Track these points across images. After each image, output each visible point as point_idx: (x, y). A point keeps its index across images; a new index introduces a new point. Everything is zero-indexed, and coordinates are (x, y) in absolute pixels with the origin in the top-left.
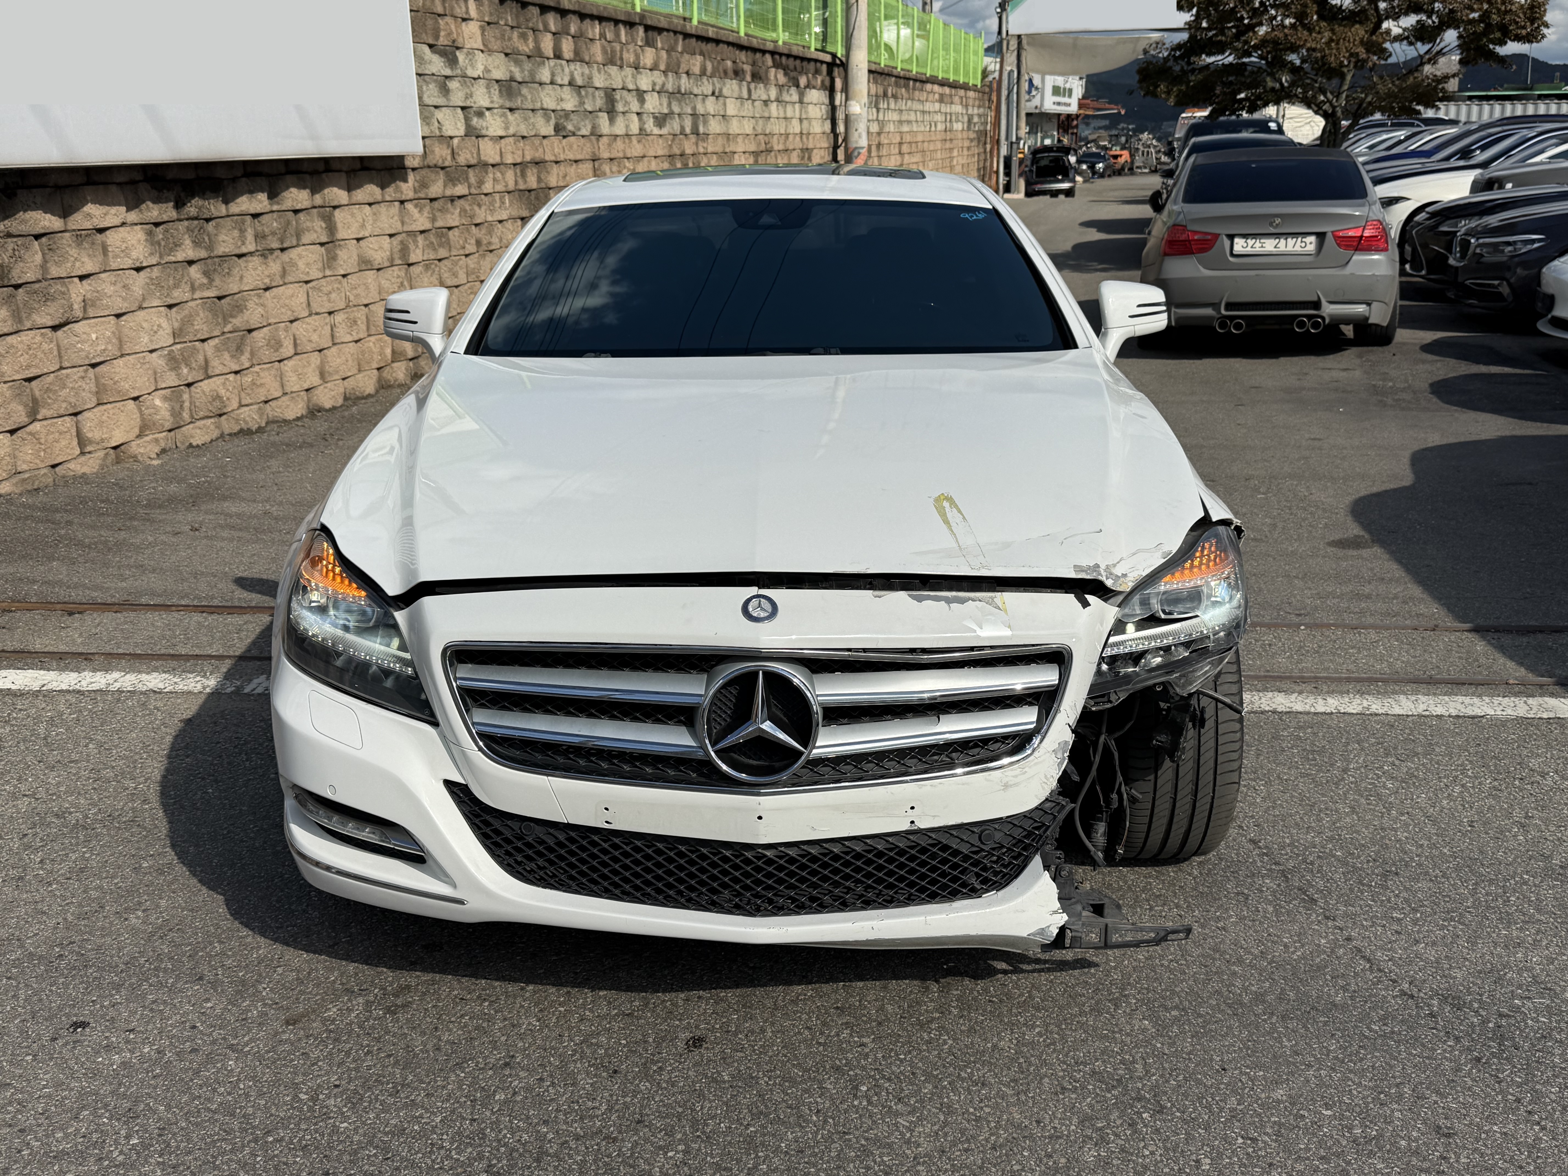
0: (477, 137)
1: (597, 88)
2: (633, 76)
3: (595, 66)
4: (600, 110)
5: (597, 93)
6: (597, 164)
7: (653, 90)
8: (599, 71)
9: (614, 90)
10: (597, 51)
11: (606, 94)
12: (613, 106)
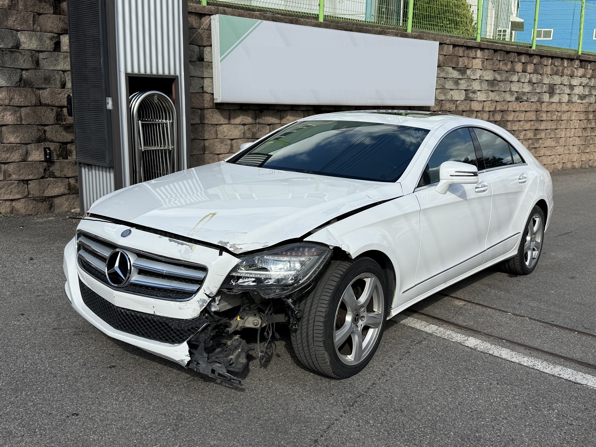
0: (471, 101)
1: (545, 84)
2: (568, 79)
3: (546, 76)
4: (545, 92)
5: (545, 86)
6: (538, 113)
7: (580, 85)
8: (548, 77)
9: (555, 85)
10: (548, 70)
11: (549, 86)
12: (553, 91)
